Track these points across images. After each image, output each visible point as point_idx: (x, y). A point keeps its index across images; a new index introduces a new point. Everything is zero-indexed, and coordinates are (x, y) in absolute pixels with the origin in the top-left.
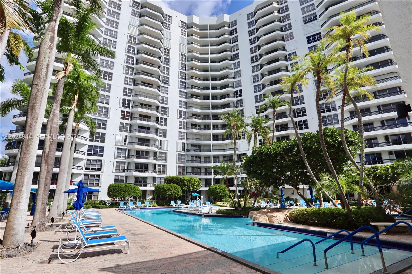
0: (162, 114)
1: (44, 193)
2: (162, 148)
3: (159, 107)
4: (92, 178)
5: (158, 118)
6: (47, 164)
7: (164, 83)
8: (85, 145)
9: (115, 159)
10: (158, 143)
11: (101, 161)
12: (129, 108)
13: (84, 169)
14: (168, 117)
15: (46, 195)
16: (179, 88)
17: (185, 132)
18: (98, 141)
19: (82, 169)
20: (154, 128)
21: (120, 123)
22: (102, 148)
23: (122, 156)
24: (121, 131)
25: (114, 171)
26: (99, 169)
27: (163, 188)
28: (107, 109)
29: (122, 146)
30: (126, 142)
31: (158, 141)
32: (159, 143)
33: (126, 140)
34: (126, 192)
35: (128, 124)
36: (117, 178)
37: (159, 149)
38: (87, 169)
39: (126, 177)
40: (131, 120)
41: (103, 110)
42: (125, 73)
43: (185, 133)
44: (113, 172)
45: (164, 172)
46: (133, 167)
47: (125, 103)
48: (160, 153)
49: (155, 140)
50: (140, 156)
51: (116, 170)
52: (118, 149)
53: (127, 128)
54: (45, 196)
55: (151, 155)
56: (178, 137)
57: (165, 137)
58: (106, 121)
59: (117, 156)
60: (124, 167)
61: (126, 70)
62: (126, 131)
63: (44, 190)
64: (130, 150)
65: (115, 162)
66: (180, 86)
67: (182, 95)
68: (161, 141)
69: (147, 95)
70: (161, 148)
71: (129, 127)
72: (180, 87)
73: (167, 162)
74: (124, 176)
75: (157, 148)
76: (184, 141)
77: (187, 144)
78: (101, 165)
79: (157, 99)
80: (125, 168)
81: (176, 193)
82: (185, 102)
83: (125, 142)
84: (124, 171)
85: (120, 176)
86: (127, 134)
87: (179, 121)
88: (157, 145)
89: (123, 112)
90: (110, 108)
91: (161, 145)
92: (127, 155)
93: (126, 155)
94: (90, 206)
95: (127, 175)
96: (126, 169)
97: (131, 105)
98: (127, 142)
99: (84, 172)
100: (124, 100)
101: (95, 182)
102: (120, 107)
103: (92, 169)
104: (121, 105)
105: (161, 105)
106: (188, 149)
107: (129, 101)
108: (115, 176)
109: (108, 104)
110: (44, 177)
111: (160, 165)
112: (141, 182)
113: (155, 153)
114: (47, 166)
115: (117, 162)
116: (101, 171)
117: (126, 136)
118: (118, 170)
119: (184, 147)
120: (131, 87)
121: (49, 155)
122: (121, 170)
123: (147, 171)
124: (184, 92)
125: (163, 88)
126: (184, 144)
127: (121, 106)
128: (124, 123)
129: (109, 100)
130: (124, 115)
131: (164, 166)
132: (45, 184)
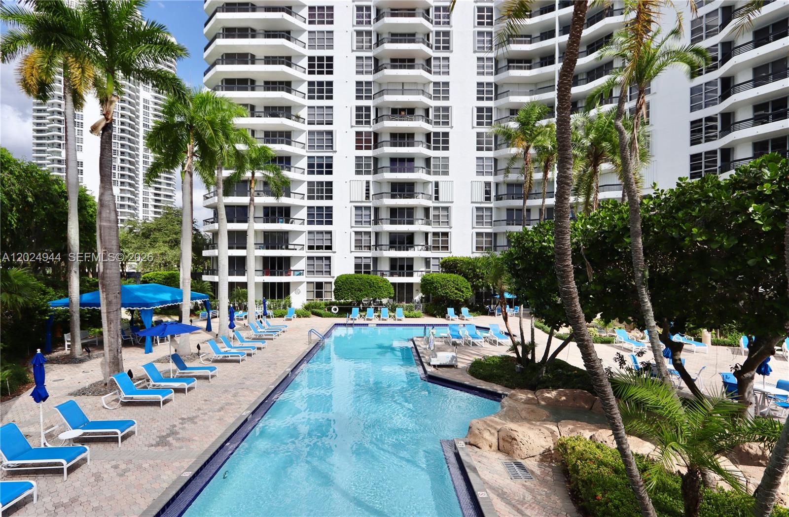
0: (437, 123)
1: (109, 335)
2: (441, 199)
3: (430, 110)
4: (320, 262)
5: (430, 133)
6: (104, 290)
7: (438, 48)
8: (303, 207)
9: (352, 227)
10: (431, 190)
11: (330, 233)
12: (368, 123)
13: (306, 247)
14: (452, 127)
15: (113, 338)
16: (475, 52)
17: (492, 156)
18: (322, 198)
19: (302, 249)
20: (423, 158)
21: (356, 157)
22: (329, 209)
23: (364, 222)
24: (358, 173)
25: (353, 249)
26: (329, 248)
27: (433, 283)
28: (330, 133)
29: (362, 202)
30: (369, 193)
31: (430, 185)
32: (434, 188)
33: (368, 190)
34: (360, 290)
35: (371, 157)
36: (359, 261)
37: (433, 202)
38: (311, 248)
39: (375, 260)
40: (376, 147)
41: (325, 138)
42: (355, 49)
43: (492, 158)
44: (351, 252)
45: (446, 248)
46: (385, 240)
47: (362, 114)
48: (436, 208)
49: (425, 183)
50: (398, 219)
51: (356, 246)
52: (357, 208)
53: (368, 166)
54: (113, 340)
55: (419, 214)
56: (475, 170)
57: (446, 173)
58: (332, 157)
59: (356, 222)
60: (369, 241)
61: (357, 42)
62: (368, 173)
63: (109, 331)
64: (378, 208)
65: (354, 233)
66: (477, 45)
67: (483, 67)
68: (437, 184)
69: (403, 87)
70: (437, 198)
71: (372, 163)
72: (479, 48)
73: (451, 228)
74: (370, 258)
75: (430, 199)
76: (491, 179)
77: (497, 185)
78: (331, 239)
79: (423, 92)
80: (370, 244)
81: (456, 294)
82: (489, 84)
83: (366, 193)
84: (369, 248)
85: (364, 258)
86: (370, 178)
87: (478, 133)
88: (430, 194)
89: (358, 134)
90: (336, 131)
91: (437, 192)
92: (372, 218)
93: (370, 219)
94: (309, 313)
95: (375, 256)
96: (372, 244)
97: (373, 116)
98: (372, 192)
99: (306, 253)
100: (359, 109)
101: (324, 270)
102: (352, 127)
103: (319, 248)
104: (354, 119)
105: (433, 103)
106: (499, 194)
107: (368, 109)
108: (356, 258)
109: (332, 124)
110: (105, 311)
111: (435, 234)
112: (402, 268)
113: (427, 210)
114: (105, 293)
115: (356, 233)
116: (331, 249)
117: (368, 183)
118: (359, 246)
119: (488, 192)
120: (369, 78)
121: (106, 275)
122: (364, 246)
123: (412, 247)
124: (489, 59)
125: (437, 63)
126: (488, 184)
127: (354, 123)
128: (362, 157)
129: (332, 114)
130: (361, 141)
131: (446, 234)
132: (108, 321)
